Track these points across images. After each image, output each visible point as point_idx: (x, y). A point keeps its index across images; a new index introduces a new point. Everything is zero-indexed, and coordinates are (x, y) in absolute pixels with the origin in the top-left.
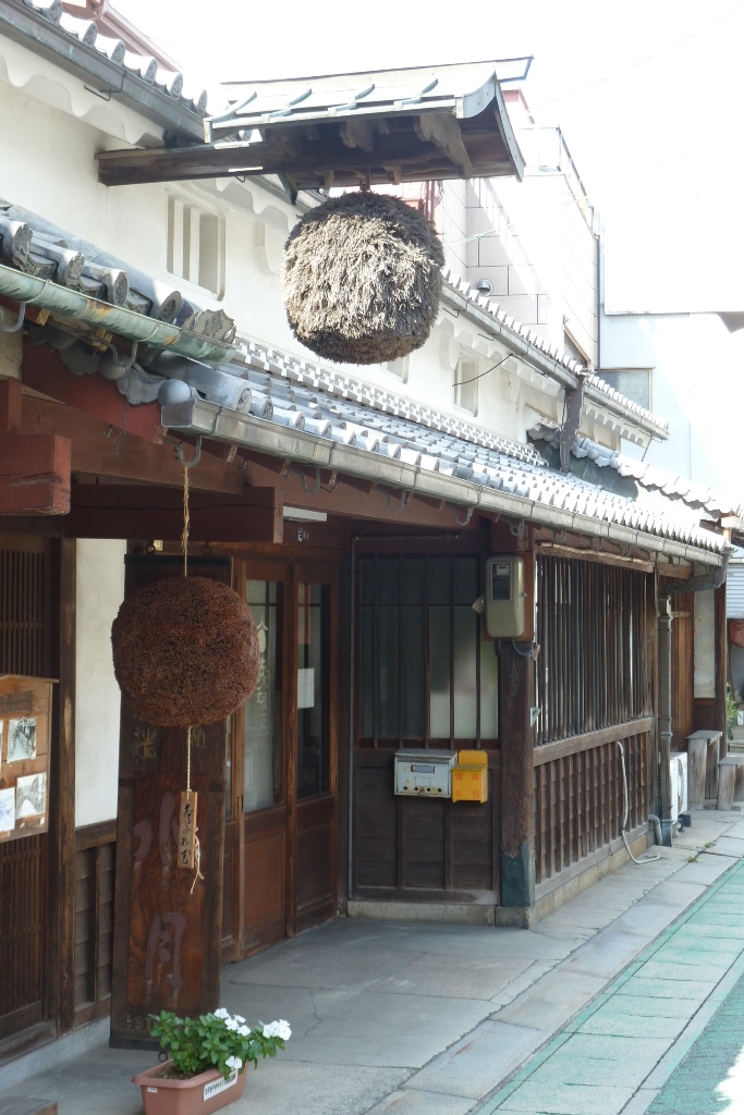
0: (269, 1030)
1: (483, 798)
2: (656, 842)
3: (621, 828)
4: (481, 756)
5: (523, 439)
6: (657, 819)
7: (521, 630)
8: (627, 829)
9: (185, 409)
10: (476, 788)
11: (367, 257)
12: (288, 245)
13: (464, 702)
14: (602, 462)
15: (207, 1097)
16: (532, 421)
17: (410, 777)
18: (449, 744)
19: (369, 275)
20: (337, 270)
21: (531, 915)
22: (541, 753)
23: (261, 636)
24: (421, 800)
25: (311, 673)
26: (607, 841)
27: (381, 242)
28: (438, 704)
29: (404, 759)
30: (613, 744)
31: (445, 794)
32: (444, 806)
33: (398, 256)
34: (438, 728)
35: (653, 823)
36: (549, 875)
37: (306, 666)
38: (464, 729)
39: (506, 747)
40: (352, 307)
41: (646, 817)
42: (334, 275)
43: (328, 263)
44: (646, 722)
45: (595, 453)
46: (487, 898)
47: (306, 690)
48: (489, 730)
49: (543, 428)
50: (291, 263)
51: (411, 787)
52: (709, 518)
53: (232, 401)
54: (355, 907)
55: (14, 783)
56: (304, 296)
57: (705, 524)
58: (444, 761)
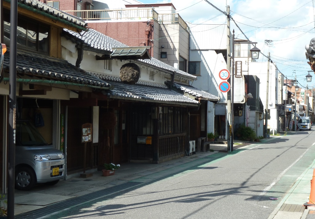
0: (117, 165)
1: (151, 144)
2: (186, 155)
3: (178, 152)
4: (151, 137)
5: (164, 83)
6: (187, 151)
7: (157, 118)
8: (180, 152)
9: (109, 96)
10: (150, 142)
11: (130, 72)
12: (120, 70)
13: (148, 129)
14: (178, 87)
15: (110, 173)
16: (166, 80)
17: (139, 141)
18: (146, 135)
19: (130, 74)
20: (127, 73)
21: (158, 162)
22: (160, 137)
23: (117, 118)
24: (142, 144)
25: (124, 124)
26: (175, 153)
27: (132, 70)
28: (144, 129)
29: (139, 138)
30: (176, 137)
31: (145, 143)
32: (145, 145)
33: (134, 72)
34: (144, 133)
35: (185, 152)
36: (162, 157)
37: (124, 123)
38: (148, 133)
39: (154, 136)
40: (128, 78)
41: (184, 151)
42: (126, 74)
43: (125, 73)
44: (185, 134)
45: (177, 86)
46: (151, 159)
47: (123, 127)
48: (152, 133)
49: (168, 81)
50: (121, 72)
51: (140, 142)
52: (196, 98)
53: (114, 94)
54: (131, 161)
55: (88, 136)
56: (122, 76)
57: (196, 99)
58: (145, 138)
